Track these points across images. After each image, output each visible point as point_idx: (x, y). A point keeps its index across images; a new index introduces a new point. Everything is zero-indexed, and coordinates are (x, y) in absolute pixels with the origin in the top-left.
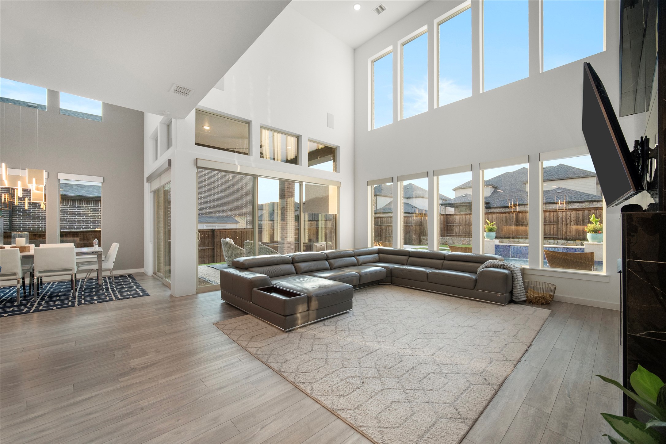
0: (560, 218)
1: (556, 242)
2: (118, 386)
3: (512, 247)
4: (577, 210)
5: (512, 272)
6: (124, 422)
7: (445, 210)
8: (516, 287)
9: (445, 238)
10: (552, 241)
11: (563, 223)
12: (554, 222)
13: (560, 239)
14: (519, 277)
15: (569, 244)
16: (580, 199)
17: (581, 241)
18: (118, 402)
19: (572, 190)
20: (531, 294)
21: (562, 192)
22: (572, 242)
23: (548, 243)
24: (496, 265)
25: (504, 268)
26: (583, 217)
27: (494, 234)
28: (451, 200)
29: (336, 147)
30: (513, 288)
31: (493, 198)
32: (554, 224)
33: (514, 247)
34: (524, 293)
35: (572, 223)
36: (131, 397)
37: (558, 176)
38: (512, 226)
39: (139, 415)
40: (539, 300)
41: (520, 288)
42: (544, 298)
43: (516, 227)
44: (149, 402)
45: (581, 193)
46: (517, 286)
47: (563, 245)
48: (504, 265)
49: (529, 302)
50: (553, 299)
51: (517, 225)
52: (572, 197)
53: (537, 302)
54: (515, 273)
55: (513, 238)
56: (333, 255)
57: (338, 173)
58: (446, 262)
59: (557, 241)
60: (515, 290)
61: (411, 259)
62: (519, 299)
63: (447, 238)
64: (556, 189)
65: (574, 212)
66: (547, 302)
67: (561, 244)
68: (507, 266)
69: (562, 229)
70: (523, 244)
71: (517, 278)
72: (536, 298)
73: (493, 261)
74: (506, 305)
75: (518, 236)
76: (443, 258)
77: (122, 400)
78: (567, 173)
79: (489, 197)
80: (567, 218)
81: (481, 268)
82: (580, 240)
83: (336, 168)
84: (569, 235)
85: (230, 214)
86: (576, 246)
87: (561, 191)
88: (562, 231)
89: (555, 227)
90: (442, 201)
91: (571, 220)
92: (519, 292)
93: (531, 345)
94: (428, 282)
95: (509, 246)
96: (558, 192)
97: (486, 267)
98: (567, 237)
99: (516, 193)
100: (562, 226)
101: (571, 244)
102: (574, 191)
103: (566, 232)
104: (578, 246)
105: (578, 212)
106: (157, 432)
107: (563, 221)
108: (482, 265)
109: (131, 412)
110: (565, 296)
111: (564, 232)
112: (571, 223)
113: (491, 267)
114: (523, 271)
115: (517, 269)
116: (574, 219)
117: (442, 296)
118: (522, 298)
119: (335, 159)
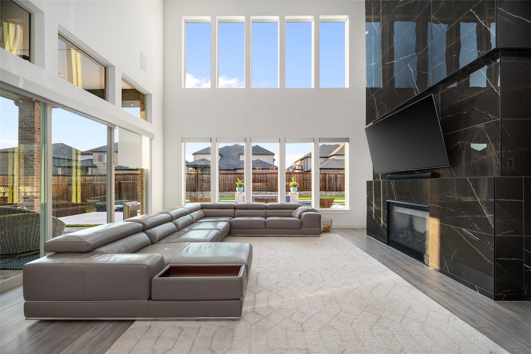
1: (266, 193)
10: (264, 192)
19: (264, 162)
23: (262, 193)
29: (147, 94)
31: (221, 163)
37: (259, 152)
57: (150, 123)
64: (256, 160)
67: (268, 194)
74: (320, 235)
83: (146, 118)
94: (266, 228)
119: (143, 108)
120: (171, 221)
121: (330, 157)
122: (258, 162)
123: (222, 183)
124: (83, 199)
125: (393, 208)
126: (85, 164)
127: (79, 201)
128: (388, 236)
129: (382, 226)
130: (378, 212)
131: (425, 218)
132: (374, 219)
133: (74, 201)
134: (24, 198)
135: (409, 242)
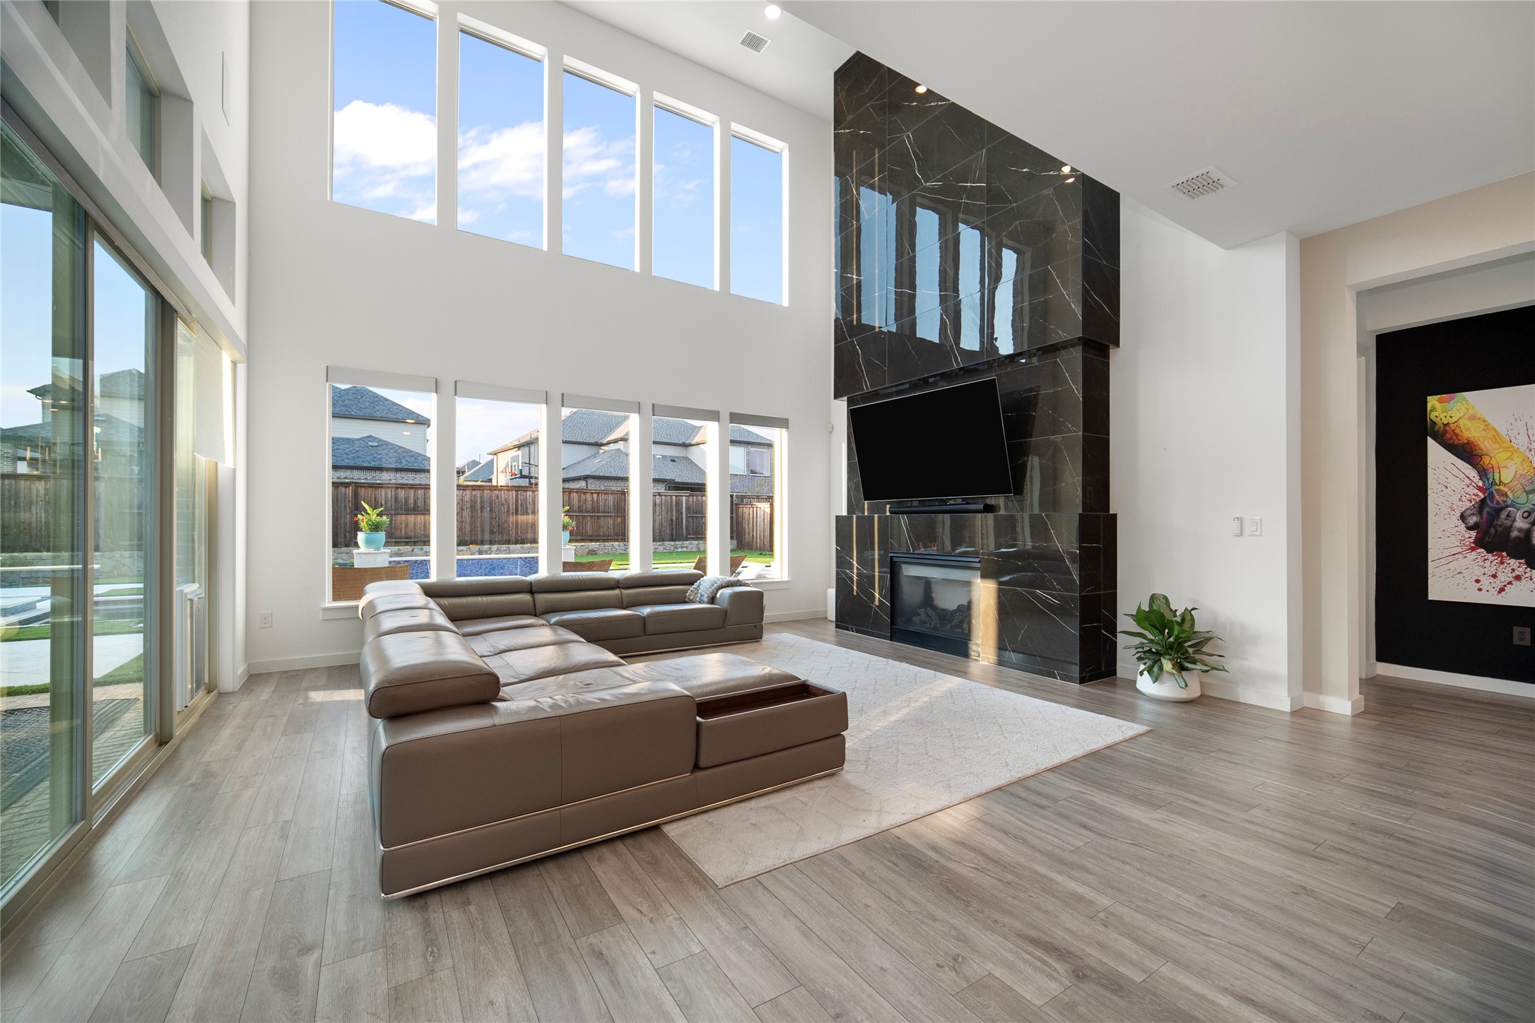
2: (1167, 970)
6: (1248, 905)
18: (1212, 939)
27: (382, 536)
36: (1185, 926)
37: (361, 411)
39: (1221, 895)
44: (1179, 896)
77: (1206, 935)
78: (377, 407)
96: (372, 446)
106: (1232, 864)
109: (1221, 907)
121: (609, 443)
122: (370, 444)
125: (900, 569)
128: (892, 623)
129: (877, 606)
130: (866, 582)
131: (970, 582)
132: (855, 593)
135: (935, 628)
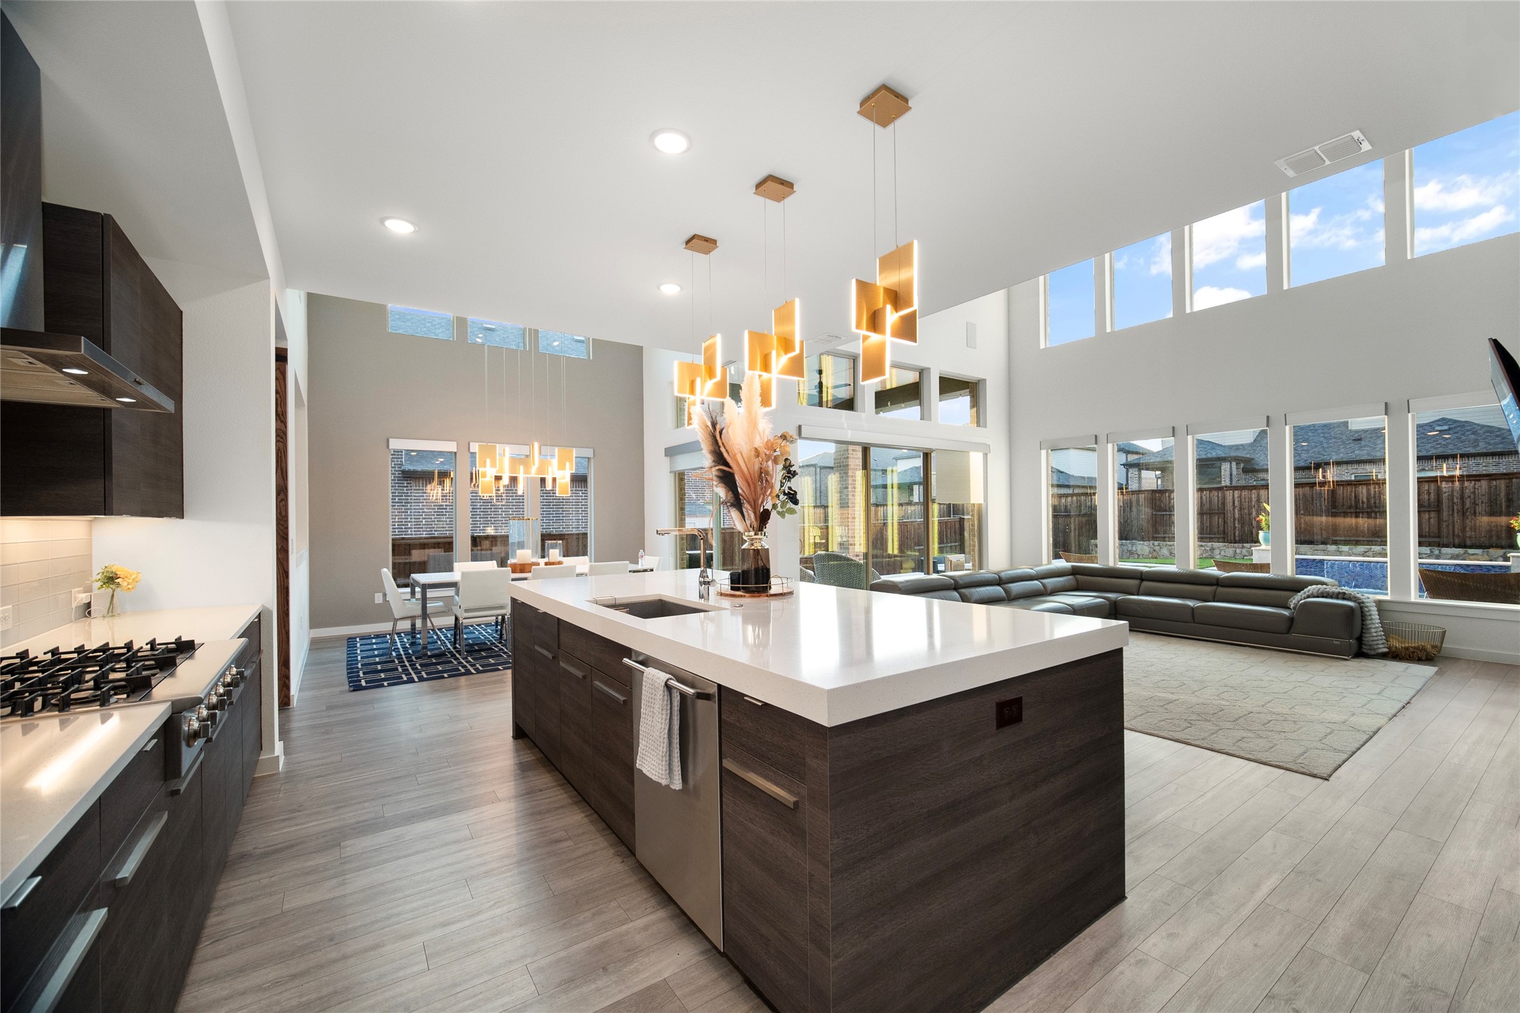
0: (1445, 496)
1: (1436, 552)
3: (1327, 563)
4: (1490, 477)
5: (1361, 604)
7: (1140, 477)
8: (1368, 629)
9: (1151, 544)
10: (1425, 549)
11: (1455, 507)
12: (1429, 505)
13: (1447, 546)
14: (1373, 613)
15: (1472, 557)
16: (1500, 446)
17: (1503, 551)
19: (1478, 425)
20: (1396, 644)
21: (1450, 429)
22: (1479, 551)
23: (1423, 553)
24: (1328, 593)
25: (1344, 599)
26: (1508, 494)
28: (1152, 454)
29: (979, 381)
30: (1362, 632)
31: (1261, 446)
32: (1429, 511)
33: (1334, 564)
34: (1384, 641)
35: (1479, 509)
38: (1321, 516)
40: (1413, 652)
41: (1376, 632)
42: (1423, 649)
43: (1330, 519)
45: (1503, 431)
46: (1371, 628)
47: (1455, 559)
48: (1344, 593)
49: (1394, 655)
50: (1439, 652)
51: (1334, 515)
52: (1476, 441)
53: (1410, 657)
54: (1367, 607)
55: (1324, 543)
56: (967, 580)
57: (983, 427)
58: (1220, 589)
59: (1440, 550)
60: (1367, 635)
61: (1145, 584)
62: (1375, 649)
63: (1156, 543)
64: (1433, 422)
65: (1484, 483)
66: (1429, 657)
67: (1450, 556)
68: (1351, 594)
69: (1451, 521)
70: (1350, 556)
71: (1370, 615)
72: (1407, 649)
73: (1319, 586)
74: (1352, 658)
75: (1336, 539)
76: (1215, 581)
79: (1251, 445)
80: (1466, 496)
81: (1297, 599)
82: (1502, 547)
83: (979, 420)
84: (1470, 537)
85: (694, 497)
86: (1491, 561)
87: (1446, 427)
88: (1451, 528)
89: (1432, 516)
90: (1124, 455)
91: (1477, 502)
92: (1376, 638)
93: (1408, 703)
94: (1194, 623)
95: (1322, 561)
97: (1308, 597)
98: (1465, 542)
99: (1323, 433)
100: (1453, 515)
101: (1475, 557)
102: (1483, 426)
103: (1463, 529)
104: (1496, 561)
105: (1495, 482)
107: (1453, 503)
108: (1299, 594)
110: (1464, 648)
111: (1456, 530)
112: (1475, 508)
113: (1318, 597)
114: (1379, 603)
115: (1368, 600)
116: (1485, 499)
117: (1224, 645)
118: (1380, 648)
119: (976, 403)
120: (999, 585)
123: (1237, 516)
124: (901, 549)
126: (907, 480)
127: (896, 552)
133: (890, 552)
134: (840, 544)
